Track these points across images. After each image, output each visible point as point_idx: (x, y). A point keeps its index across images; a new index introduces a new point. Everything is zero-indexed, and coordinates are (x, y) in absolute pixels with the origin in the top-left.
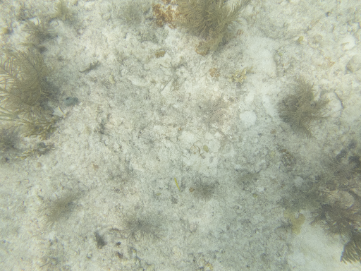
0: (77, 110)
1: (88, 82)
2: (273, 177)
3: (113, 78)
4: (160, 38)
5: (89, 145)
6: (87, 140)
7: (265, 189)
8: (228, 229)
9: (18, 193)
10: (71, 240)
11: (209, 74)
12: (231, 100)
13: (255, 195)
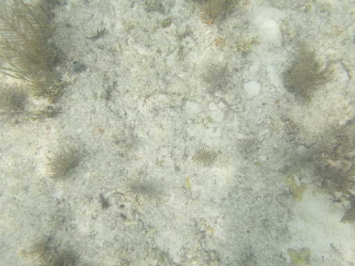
0: (84, 76)
1: (95, 49)
2: (276, 146)
3: (120, 46)
4: (167, 8)
5: (95, 110)
6: (93, 106)
7: (267, 159)
8: (230, 196)
9: (28, 154)
10: (77, 200)
11: (214, 44)
12: (236, 70)
13: (257, 164)
